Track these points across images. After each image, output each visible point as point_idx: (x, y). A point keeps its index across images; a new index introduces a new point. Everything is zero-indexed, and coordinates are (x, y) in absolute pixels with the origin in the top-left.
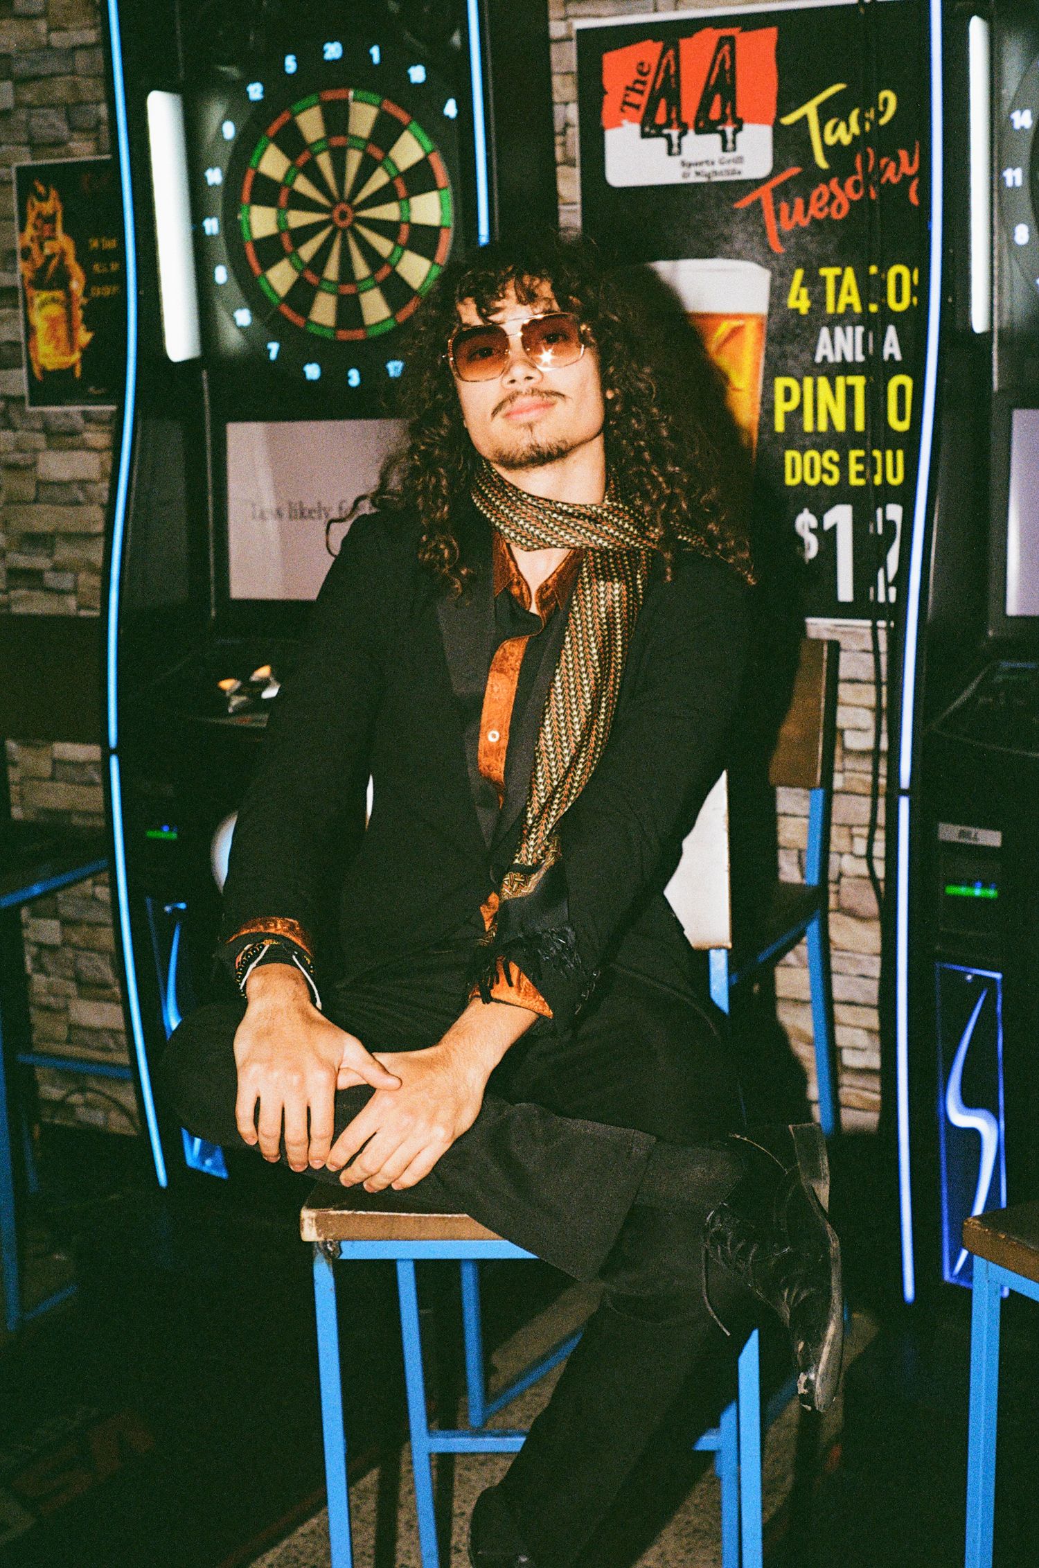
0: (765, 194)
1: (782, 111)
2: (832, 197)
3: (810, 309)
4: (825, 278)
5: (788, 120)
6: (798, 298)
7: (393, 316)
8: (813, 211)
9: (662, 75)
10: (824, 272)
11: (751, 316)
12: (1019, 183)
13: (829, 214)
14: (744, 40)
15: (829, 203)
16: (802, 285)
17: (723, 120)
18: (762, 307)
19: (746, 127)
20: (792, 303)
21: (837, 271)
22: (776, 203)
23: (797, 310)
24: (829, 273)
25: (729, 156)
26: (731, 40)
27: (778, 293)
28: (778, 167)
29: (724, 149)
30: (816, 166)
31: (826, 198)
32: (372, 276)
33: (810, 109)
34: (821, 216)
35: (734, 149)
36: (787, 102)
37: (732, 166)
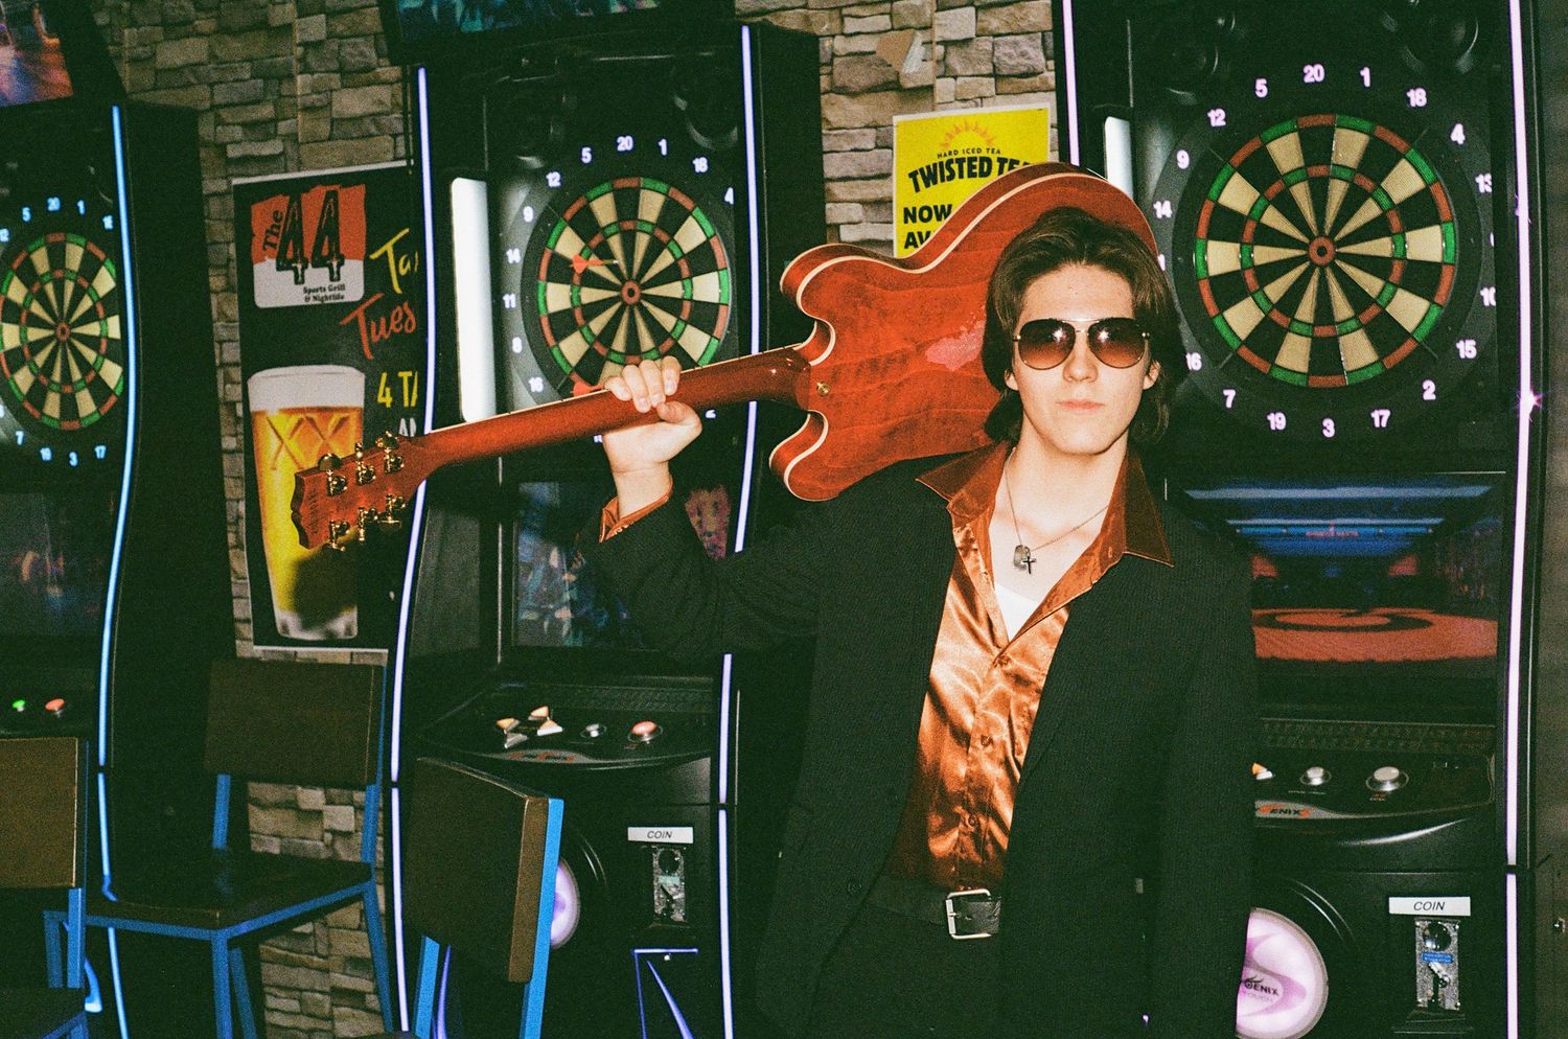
0: (360, 313)
1: (371, 249)
2: (405, 316)
3: (392, 404)
4: (402, 379)
5: (374, 256)
6: (384, 395)
7: (98, 411)
8: (393, 326)
9: (290, 221)
10: (401, 374)
11: (354, 409)
12: (514, 305)
13: (403, 329)
14: (344, 195)
15: (403, 322)
16: (387, 385)
17: (330, 256)
18: (360, 403)
19: (347, 261)
20: (381, 400)
21: (410, 374)
22: (367, 321)
23: (384, 404)
24: (405, 375)
25: (335, 284)
26: (335, 193)
27: (371, 391)
28: (368, 293)
29: (332, 279)
30: (395, 292)
31: (400, 318)
32: (83, 379)
33: (389, 247)
34: (397, 331)
35: (339, 279)
36: (373, 243)
37: (337, 292)
